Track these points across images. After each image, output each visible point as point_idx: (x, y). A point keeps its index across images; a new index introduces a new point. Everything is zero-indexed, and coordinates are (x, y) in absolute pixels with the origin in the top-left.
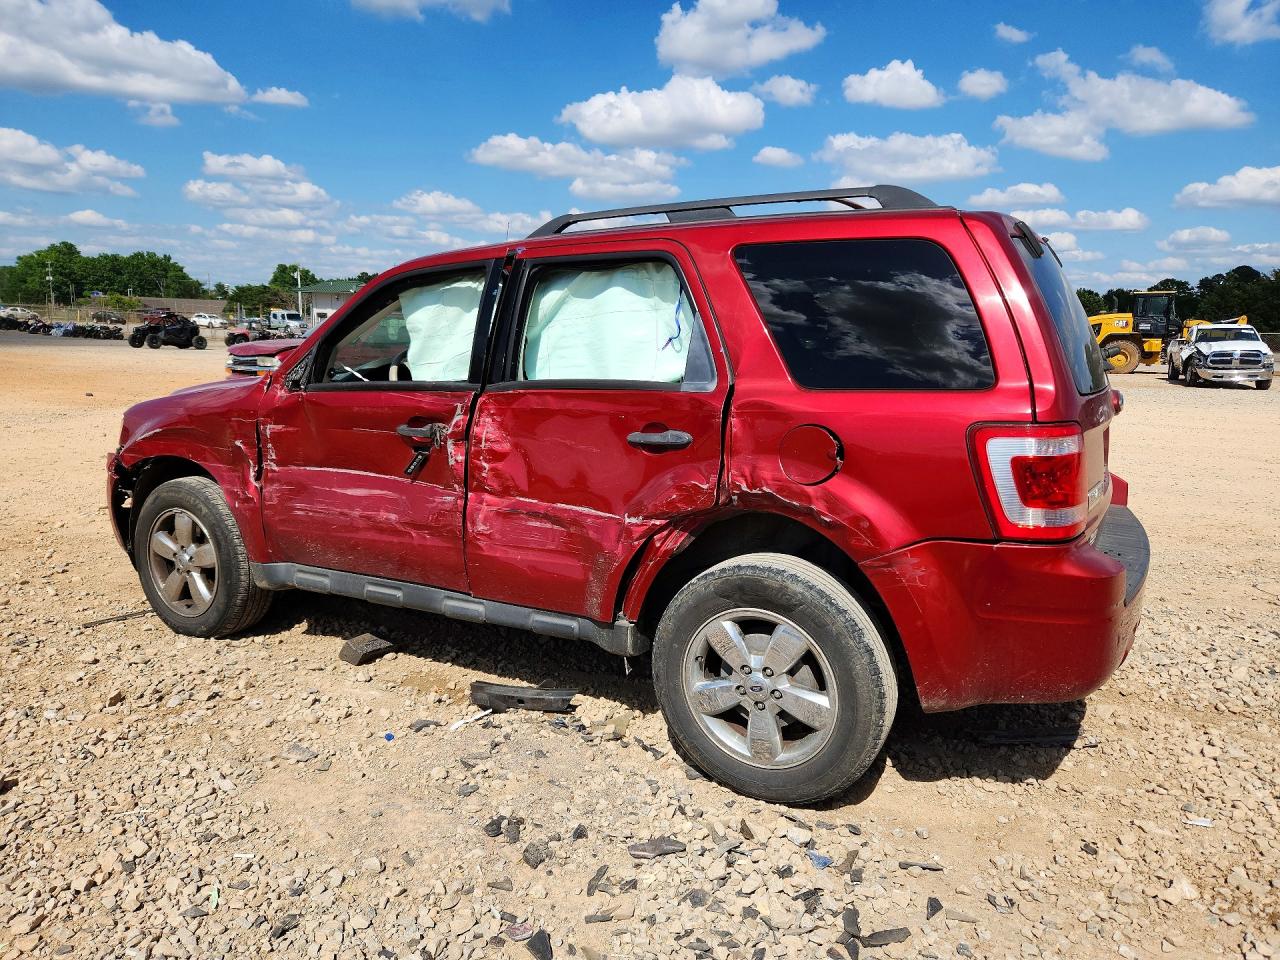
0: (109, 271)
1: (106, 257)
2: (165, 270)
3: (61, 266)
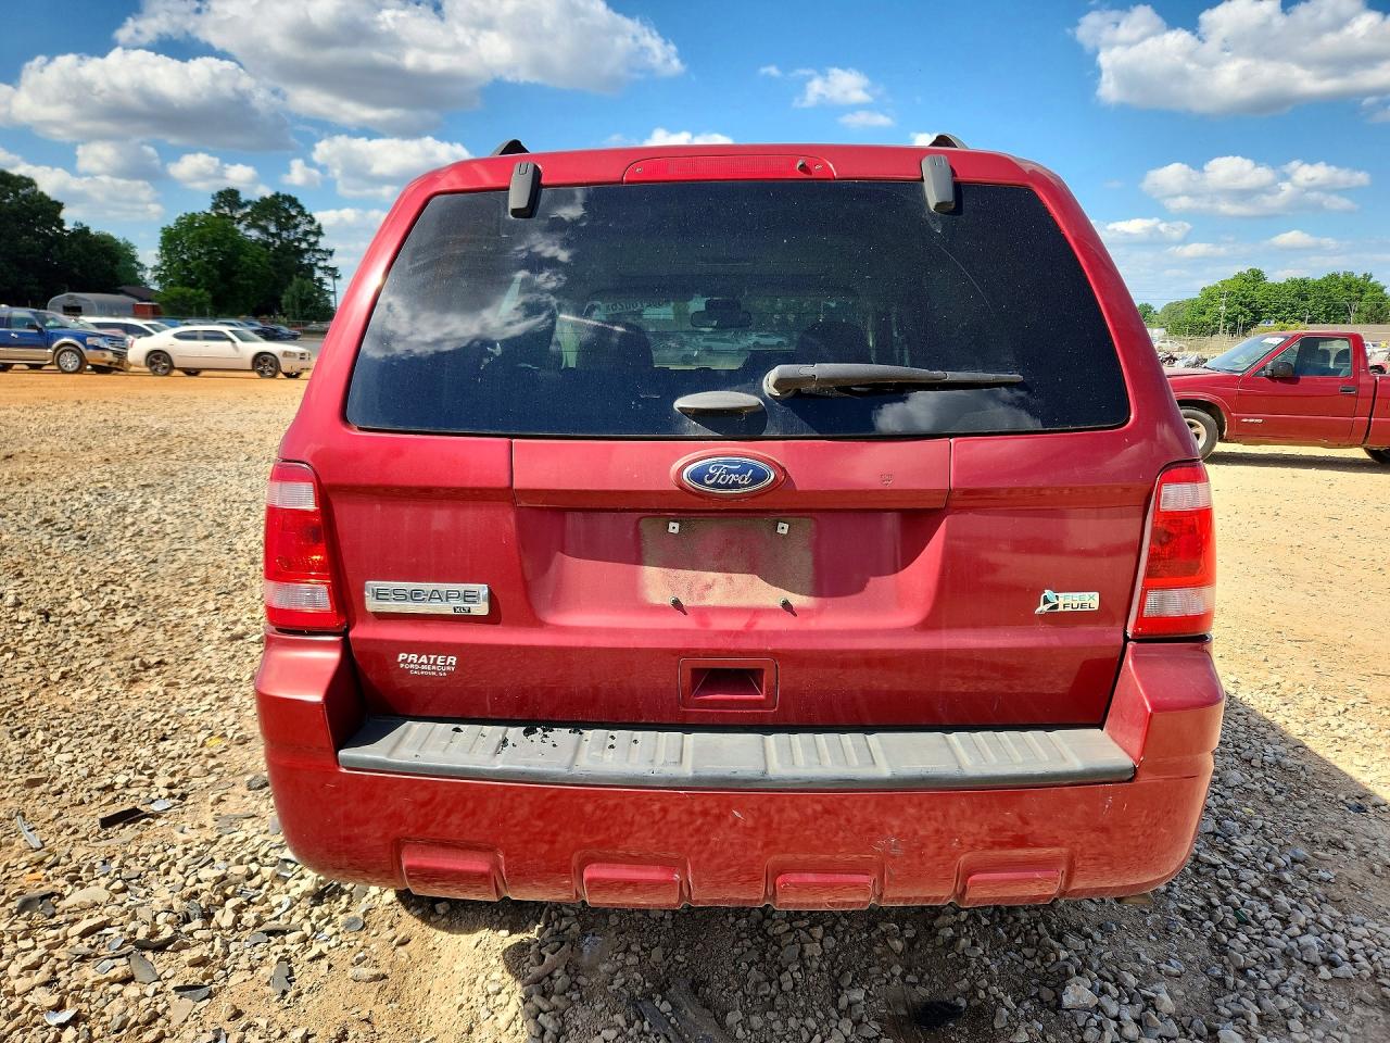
0: (1294, 296)
1: (1294, 282)
2: (1361, 291)
3: (1243, 295)
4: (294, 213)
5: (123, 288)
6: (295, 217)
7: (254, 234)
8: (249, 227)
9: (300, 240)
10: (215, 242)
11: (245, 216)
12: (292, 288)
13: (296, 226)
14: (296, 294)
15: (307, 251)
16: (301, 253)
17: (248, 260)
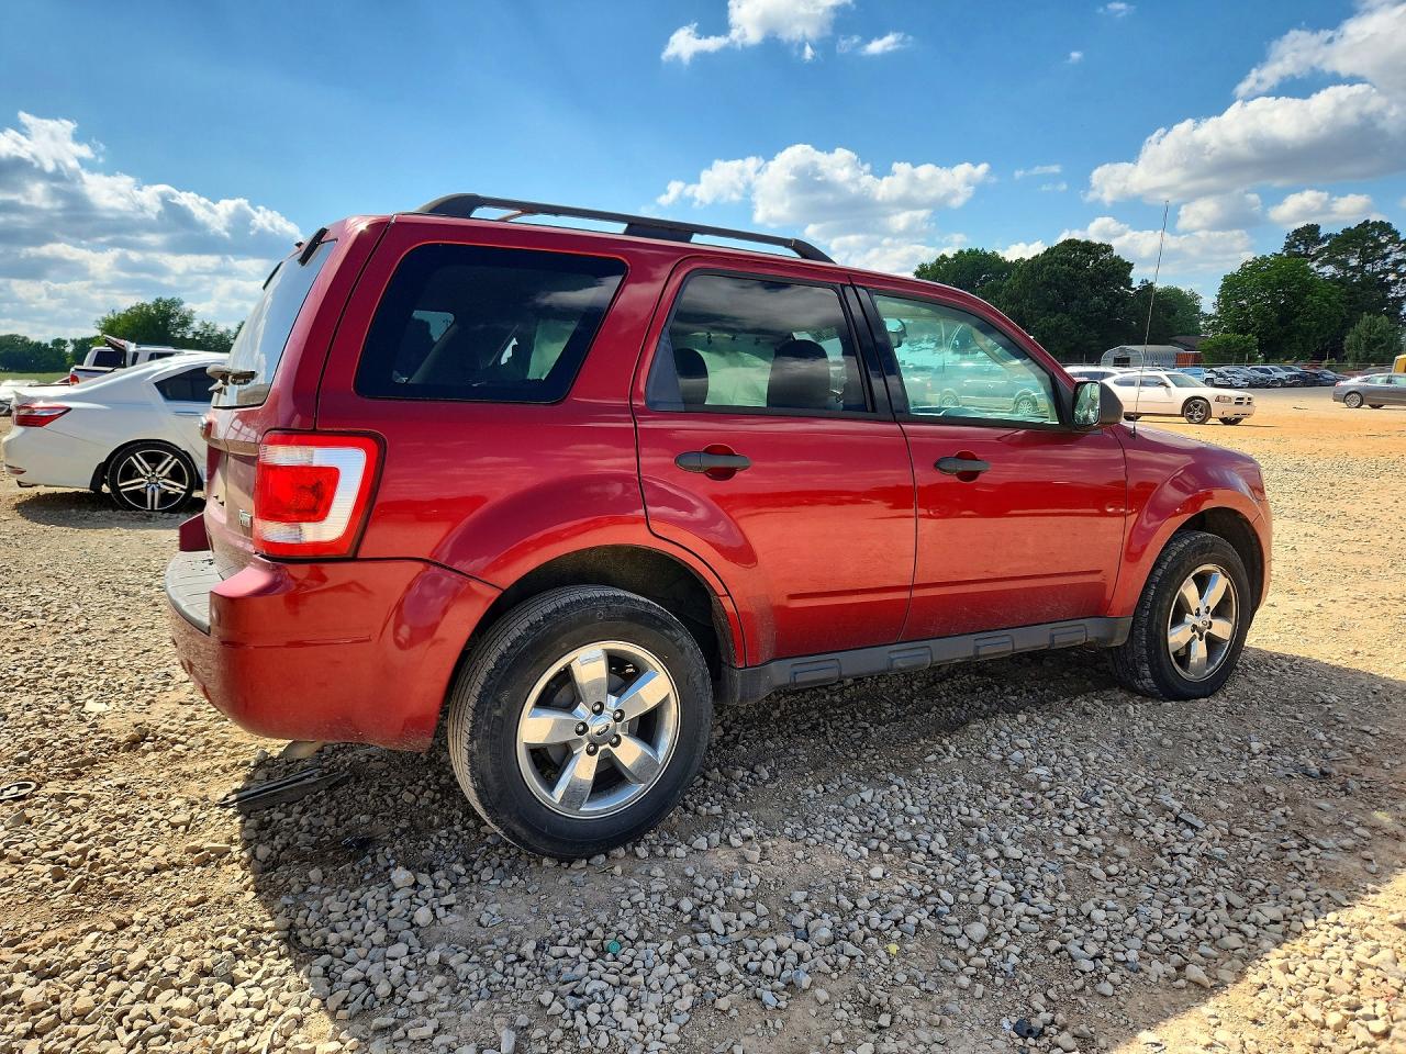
4: (1383, 240)
5: (1177, 338)
6: (1385, 245)
7: (1329, 270)
8: (1324, 264)
9: (1387, 272)
10: (1281, 283)
11: (1320, 253)
12: (1360, 327)
13: (1386, 256)
14: (1364, 334)
15: (1395, 282)
16: (1387, 286)
17: (1315, 300)
